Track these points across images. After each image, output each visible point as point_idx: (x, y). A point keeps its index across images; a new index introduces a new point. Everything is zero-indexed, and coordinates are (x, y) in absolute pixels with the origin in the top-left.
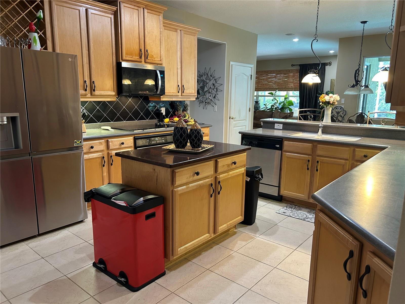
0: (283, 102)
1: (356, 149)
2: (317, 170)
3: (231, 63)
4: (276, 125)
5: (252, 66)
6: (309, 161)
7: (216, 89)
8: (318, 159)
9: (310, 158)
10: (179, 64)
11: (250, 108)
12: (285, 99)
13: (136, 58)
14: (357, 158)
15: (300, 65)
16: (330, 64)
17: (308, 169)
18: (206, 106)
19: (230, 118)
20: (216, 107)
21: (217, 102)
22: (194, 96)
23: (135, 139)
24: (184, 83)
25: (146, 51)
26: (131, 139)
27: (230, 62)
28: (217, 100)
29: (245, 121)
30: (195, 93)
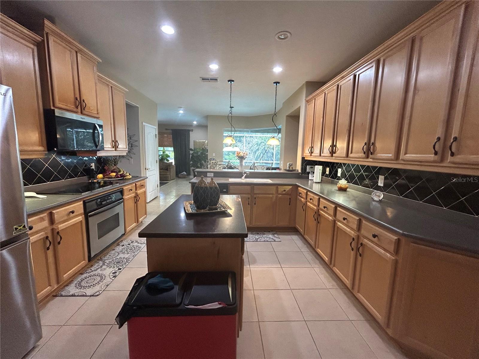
0: (162, 155)
1: (279, 187)
2: (255, 204)
3: (144, 123)
4: (208, 173)
5: (156, 127)
6: (249, 198)
7: (131, 145)
8: (255, 196)
9: (249, 196)
10: (112, 120)
11: (157, 161)
12: (163, 152)
13: (72, 107)
14: (279, 192)
15: (172, 130)
16: (192, 130)
17: (249, 204)
18: (121, 159)
19: (145, 169)
20: (132, 161)
21: (132, 156)
22: (126, 151)
23: (85, 203)
24: (117, 139)
25: (82, 101)
26: (81, 204)
27: (142, 123)
28: (133, 154)
29: (154, 171)
30: (126, 148)
